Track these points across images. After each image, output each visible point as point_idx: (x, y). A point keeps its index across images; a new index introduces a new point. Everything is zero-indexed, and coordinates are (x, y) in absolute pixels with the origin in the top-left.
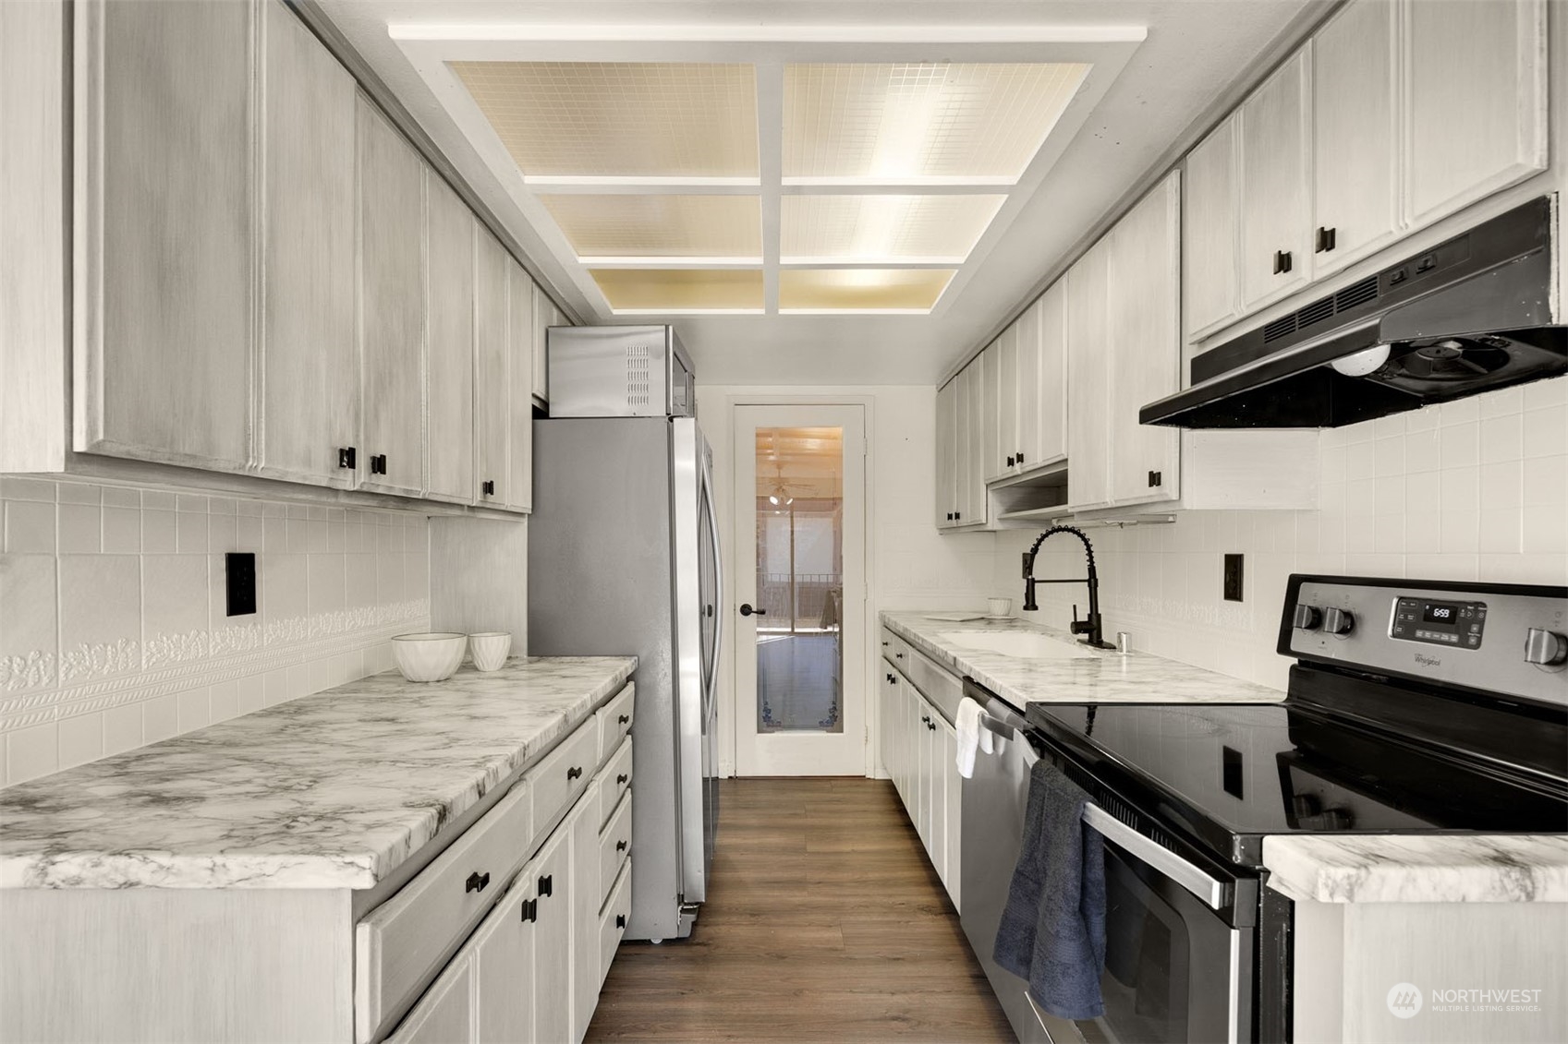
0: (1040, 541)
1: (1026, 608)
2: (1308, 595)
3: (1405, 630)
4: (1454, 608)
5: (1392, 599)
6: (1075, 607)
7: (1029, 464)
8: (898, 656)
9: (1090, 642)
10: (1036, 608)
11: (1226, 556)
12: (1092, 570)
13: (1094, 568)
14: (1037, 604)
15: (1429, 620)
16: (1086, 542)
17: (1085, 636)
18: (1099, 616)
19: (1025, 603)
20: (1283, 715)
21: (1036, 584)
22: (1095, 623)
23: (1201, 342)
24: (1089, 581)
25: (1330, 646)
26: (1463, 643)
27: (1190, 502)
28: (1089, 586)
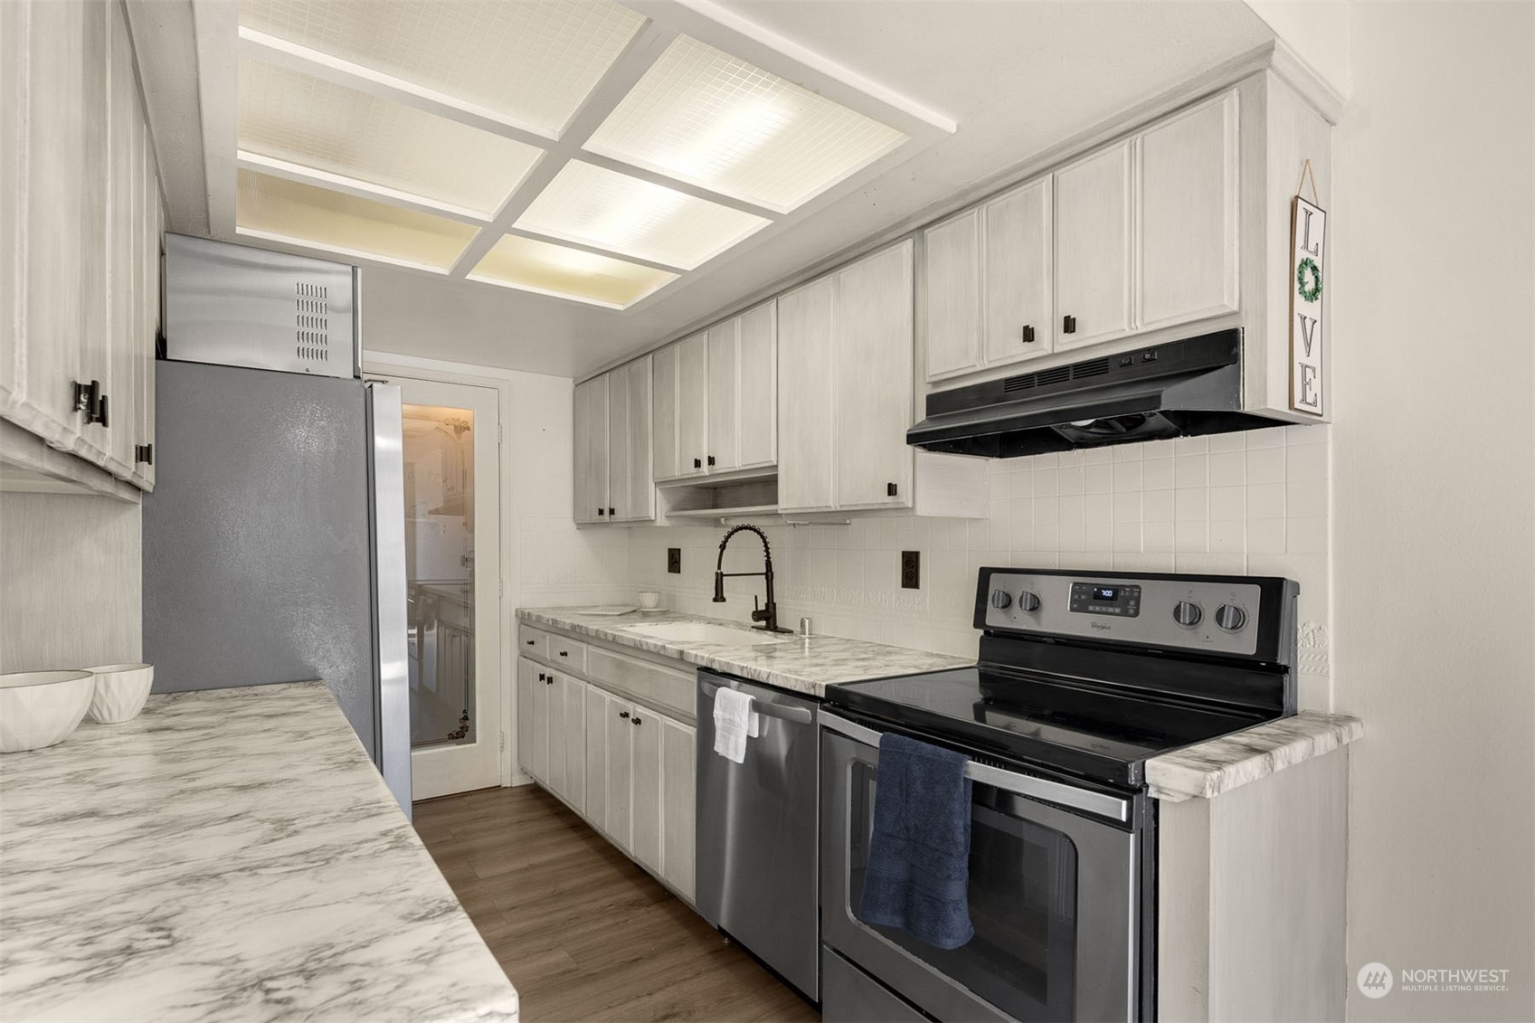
0: (727, 539)
1: (715, 600)
2: (996, 583)
3: (1079, 605)
4: (1116, 590)
5: (1068, 584)
6: (756, 597)
7: (721, 466)
8: (562, 654)
9: (767, 628)
10: (724, 600)
11: (903, 552)
12: (769, 564)
13: (770, 562)
14: (725, 596)
15: (1098, 597)
16: (764, 539)
17: (763, 623)
18: (774, 605)
19: (714, 596)
20: (975, 674)
21: (724, 578)
22: (771, 610)
23: (936, 384)
24: (766, 574)
25: (1021, 621)
26: (1125, 613)
27: (922, 510)
28: (767, 578)
